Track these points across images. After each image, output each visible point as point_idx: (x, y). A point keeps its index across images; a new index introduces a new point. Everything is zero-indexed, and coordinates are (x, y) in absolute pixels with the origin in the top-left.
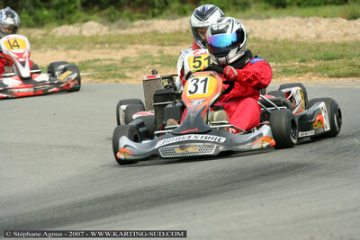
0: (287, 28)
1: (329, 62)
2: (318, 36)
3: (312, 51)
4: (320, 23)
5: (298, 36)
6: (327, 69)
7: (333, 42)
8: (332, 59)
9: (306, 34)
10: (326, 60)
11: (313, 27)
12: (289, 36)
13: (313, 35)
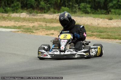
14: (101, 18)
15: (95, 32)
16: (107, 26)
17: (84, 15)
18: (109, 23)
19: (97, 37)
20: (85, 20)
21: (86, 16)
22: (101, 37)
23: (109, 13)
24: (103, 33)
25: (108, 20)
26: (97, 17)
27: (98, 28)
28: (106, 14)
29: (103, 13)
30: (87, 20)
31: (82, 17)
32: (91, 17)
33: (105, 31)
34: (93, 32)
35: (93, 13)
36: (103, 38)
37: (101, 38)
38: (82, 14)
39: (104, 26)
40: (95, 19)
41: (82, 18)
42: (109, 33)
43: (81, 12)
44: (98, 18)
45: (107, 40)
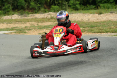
0: (79, 17)
1: (92, 28)
2: (89, 20)
3: (86, 25)
4: (89, 15)
5: (82, 20)
6: (92, 30)
7: (94, 22)
8: (93, 27)
9: (85, 19)
10: (91, 27)
11: (87, 17)
12: (79, 19)
13: (87, 19)
14: (91, 13)
15: (86, 28)
16: (98, 21)
17: (74, 12)
18: (99, 18)
19: (89, 32)
20: (76, 17)
21: (76, 13)
22: (93, 31)
23: (98, 8)
24: (94, 28)
25: (97, 15)
26: (86, 13)
27: (89, 23)
28: (96, 9)
29: (92, 8)
30: (77, 17)
31: (73, 13)
32: (81, 13)
33: (96, 25)
34: (84, 28)
35: (83, 9)
36: (95, 33)
37: (93, 33)
38: (72, 11)
39: (94, 21)
40: (85, 15)
41: (72, 15)
42: (100, 27)
43: (71, 9)
44: (89, 14)
45: (99, 34)
